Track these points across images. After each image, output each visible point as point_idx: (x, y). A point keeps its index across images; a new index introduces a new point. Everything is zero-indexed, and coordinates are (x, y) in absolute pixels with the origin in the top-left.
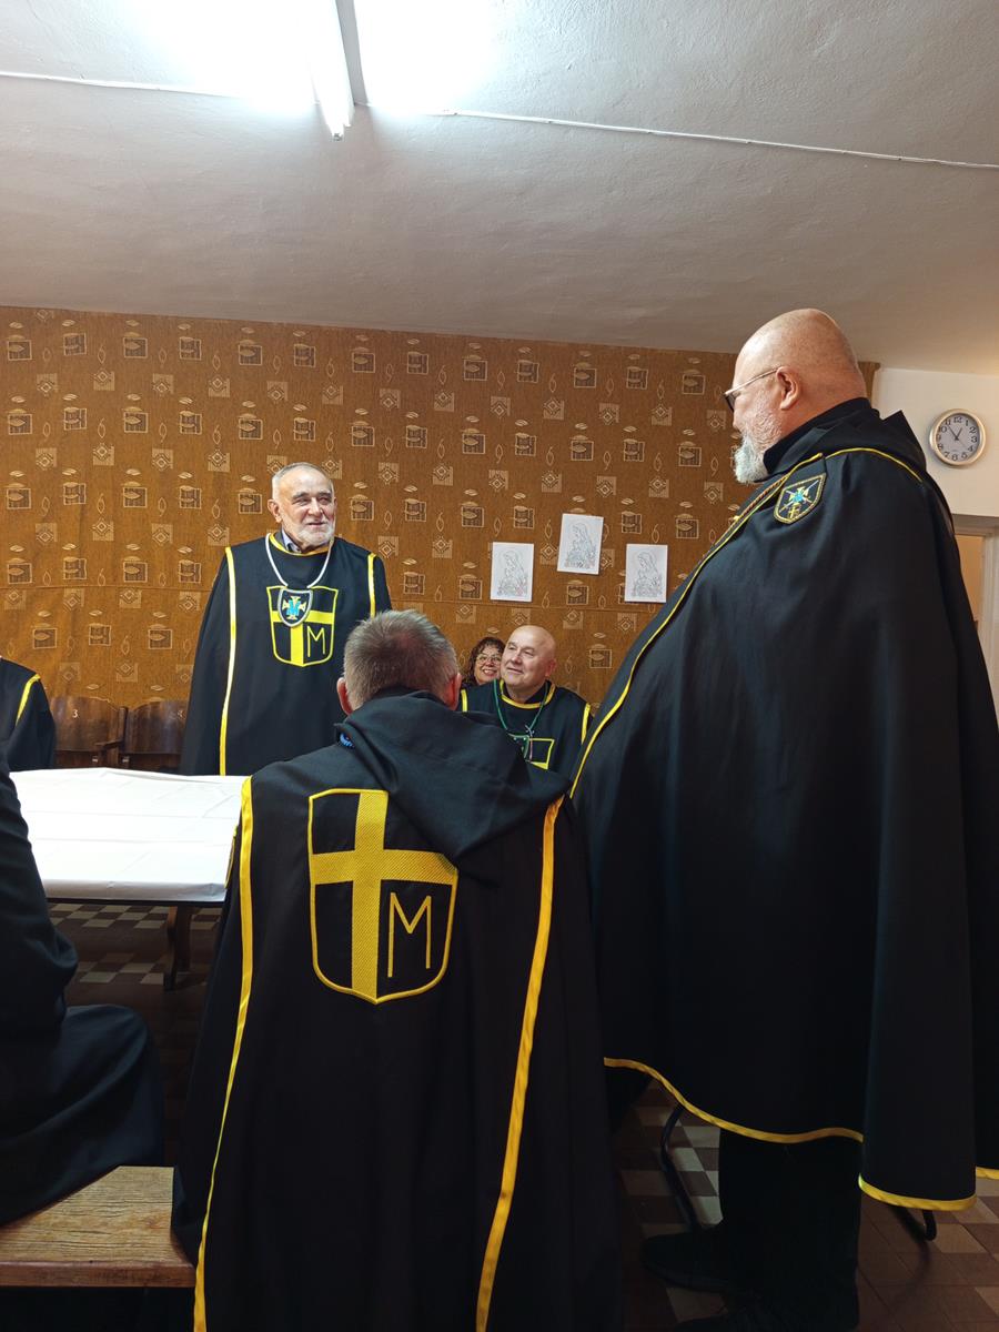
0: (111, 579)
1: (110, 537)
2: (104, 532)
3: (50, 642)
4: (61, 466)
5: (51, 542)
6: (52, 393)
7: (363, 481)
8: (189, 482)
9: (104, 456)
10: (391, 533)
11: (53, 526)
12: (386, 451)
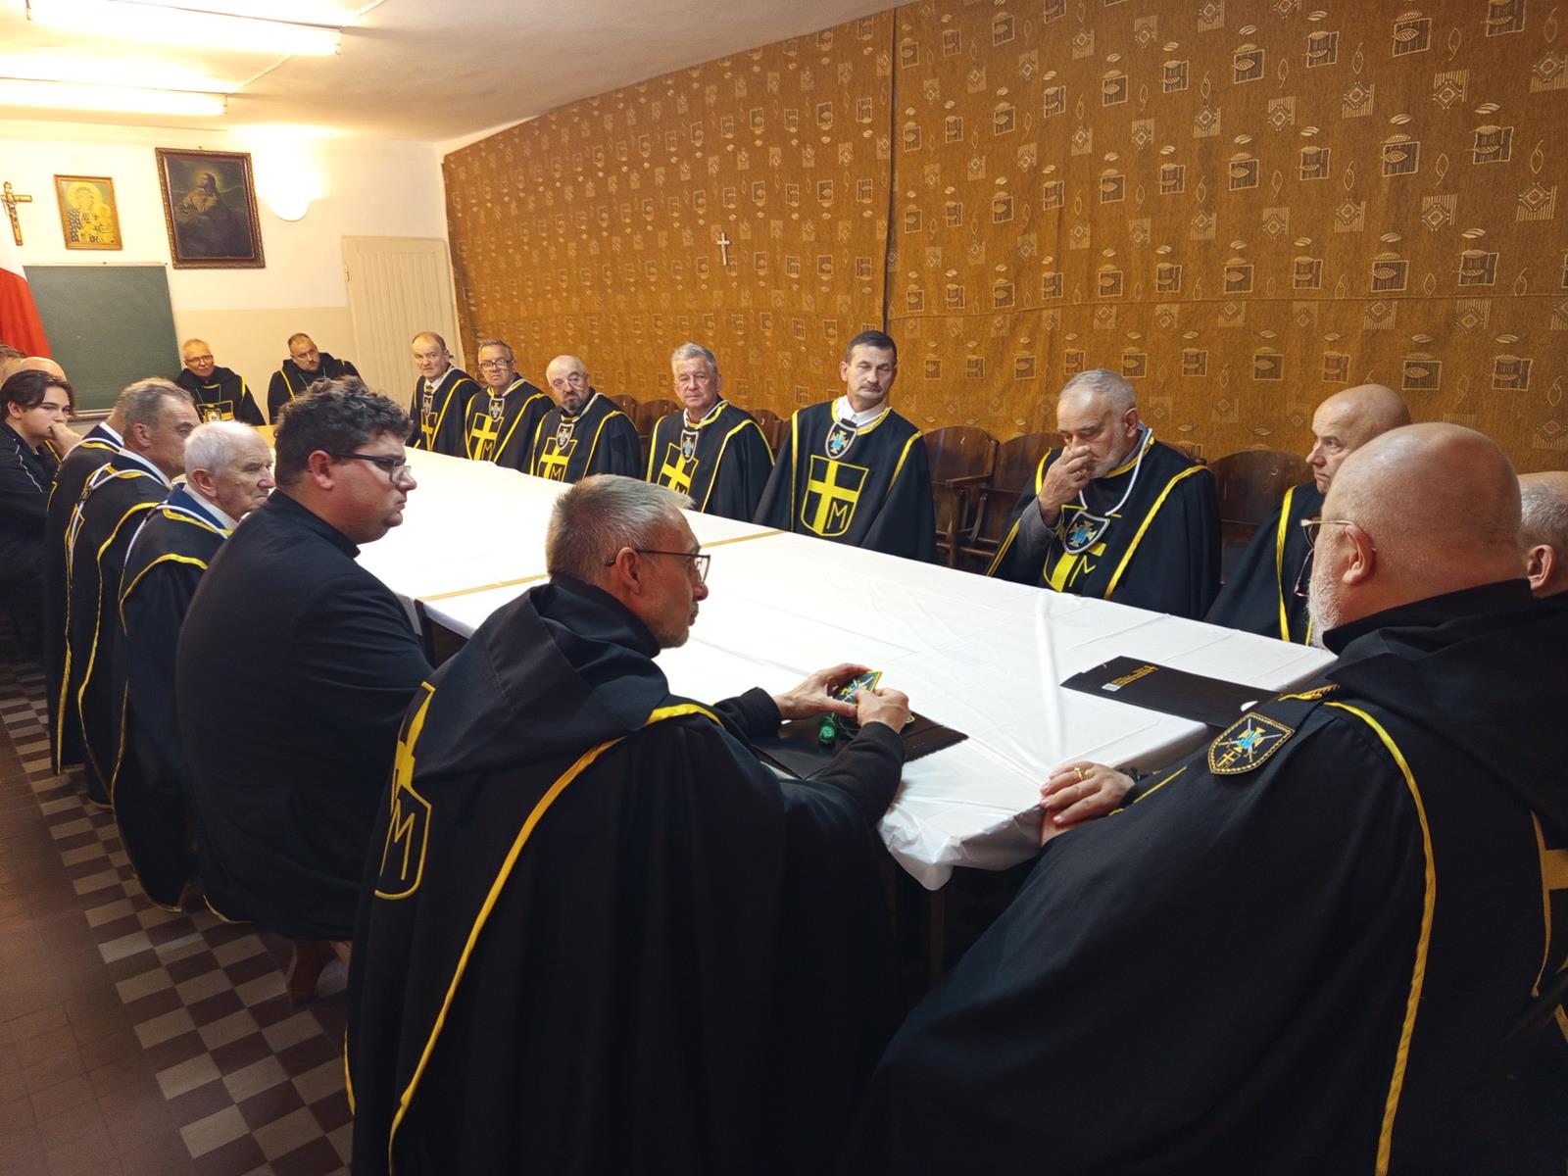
0: (1086, 295)
1: (1086, 244)
2: (1080, 237)
3: (1029, 372)
4: (1042, 164)
5: (1031, 256)
6: (1033, 74)
7: (1407, 111)
8: (1172, 158)
9: (1083, 142)
10: (1445, 189)
11: (1033, 237)
12: (1448, 53)
